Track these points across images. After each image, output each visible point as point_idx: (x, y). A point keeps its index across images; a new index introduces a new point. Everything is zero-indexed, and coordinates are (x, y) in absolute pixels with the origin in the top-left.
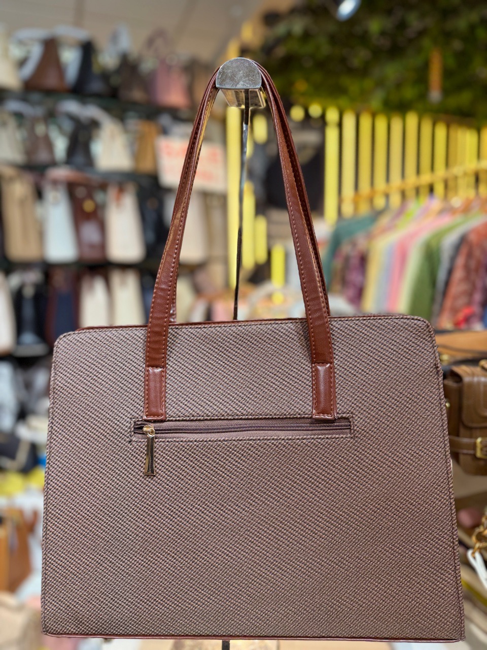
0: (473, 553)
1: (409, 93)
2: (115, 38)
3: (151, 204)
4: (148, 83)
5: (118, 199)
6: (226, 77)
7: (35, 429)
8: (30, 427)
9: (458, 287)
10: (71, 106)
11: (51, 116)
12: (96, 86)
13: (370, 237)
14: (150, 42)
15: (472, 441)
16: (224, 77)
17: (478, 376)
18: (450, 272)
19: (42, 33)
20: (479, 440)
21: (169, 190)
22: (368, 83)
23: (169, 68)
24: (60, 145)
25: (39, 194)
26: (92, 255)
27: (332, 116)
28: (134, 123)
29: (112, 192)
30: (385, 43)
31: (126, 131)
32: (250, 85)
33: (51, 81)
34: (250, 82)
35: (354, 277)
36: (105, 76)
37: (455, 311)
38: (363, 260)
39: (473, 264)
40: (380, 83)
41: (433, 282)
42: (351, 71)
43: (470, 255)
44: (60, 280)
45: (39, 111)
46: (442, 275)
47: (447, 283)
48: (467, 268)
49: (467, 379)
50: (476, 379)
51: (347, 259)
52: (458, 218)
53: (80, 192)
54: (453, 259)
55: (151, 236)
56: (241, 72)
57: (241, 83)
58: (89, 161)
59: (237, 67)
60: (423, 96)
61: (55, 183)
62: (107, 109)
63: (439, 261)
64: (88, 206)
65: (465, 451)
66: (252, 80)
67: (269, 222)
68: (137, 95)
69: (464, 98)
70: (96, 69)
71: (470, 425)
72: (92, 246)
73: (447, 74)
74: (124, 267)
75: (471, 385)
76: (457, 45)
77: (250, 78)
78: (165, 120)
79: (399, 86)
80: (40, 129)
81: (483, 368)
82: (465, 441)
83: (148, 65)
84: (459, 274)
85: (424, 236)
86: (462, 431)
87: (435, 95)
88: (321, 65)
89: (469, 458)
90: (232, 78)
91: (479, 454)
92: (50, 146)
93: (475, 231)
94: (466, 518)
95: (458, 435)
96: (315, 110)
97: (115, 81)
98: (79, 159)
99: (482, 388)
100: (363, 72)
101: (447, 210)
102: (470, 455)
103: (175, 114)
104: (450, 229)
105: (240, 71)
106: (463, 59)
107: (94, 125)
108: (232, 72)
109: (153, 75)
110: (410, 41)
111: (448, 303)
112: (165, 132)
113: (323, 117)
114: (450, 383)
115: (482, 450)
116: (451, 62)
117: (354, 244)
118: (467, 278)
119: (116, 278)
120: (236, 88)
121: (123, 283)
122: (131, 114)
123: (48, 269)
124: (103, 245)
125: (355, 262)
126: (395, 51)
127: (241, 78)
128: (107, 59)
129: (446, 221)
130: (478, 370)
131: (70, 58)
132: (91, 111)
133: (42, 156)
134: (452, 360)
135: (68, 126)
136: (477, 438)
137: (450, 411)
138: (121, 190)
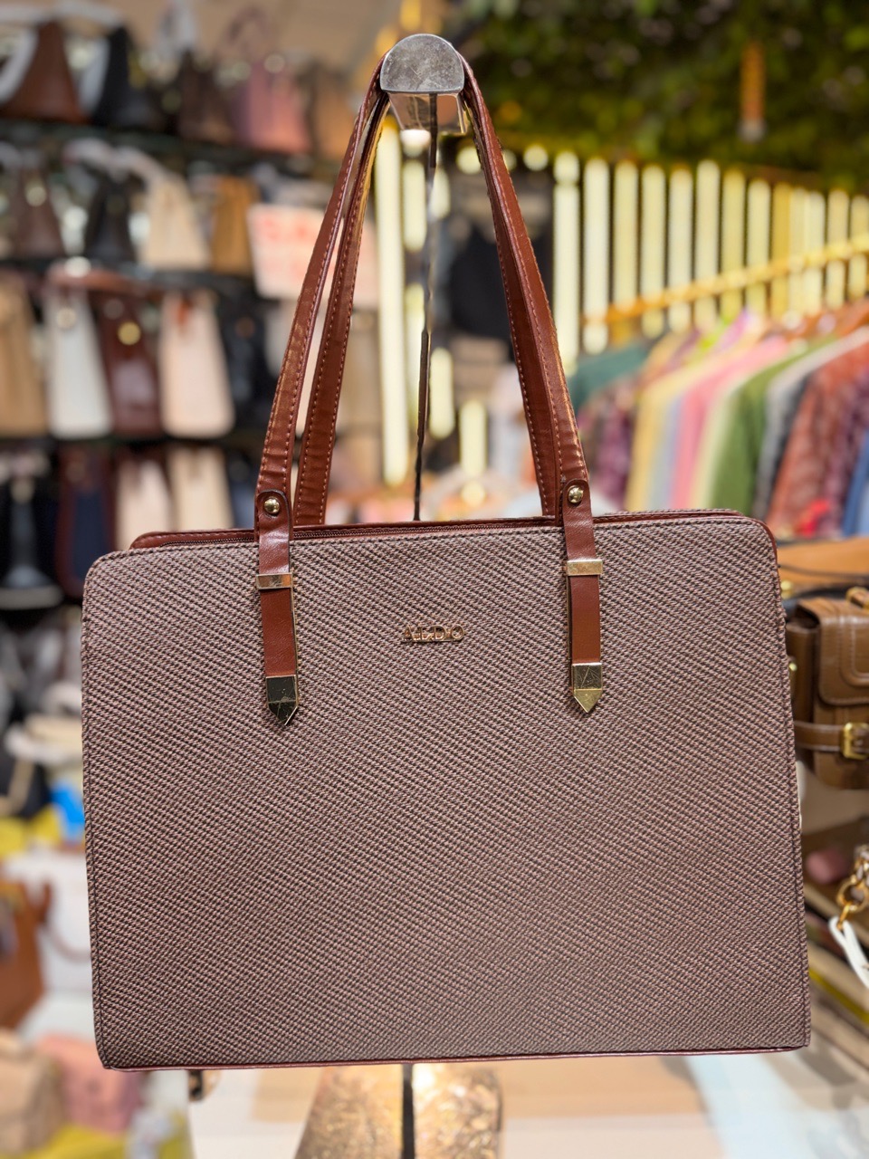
0: (840, 923)
1: (704, 126)
2: (168, 22)
3: (243, 328)
4: (231, 105)
5: (182, 320)
6: (399, 72)
7: (41, 739)
8: (32, 736)
9: (799, 469)
10: (92, 150)
11: (53, 169)
12: (138, 112)
13: (639, 384)
14: (235, 30)
15: (836, 728)
16: (396, 70)
17: (846, 614)
18: (784, 443)
19: (33, 13)
20: (848, 727)
21: (274, 303)
22: (632, 107)
23: (270, 79)
24: (74, 222)
25: (37, 314)
26: (138, 423)
27: (566, 167)
28: (207, 181)
29: (171, 307)
30: (663, 31)
31: (193, 196)
32: (444, 86)
33: (53, 103)
34: (443, 80)
35: (612, 456)
36: (153, 93)
37: (793, 511)
38: (628, 424)
39: (824, 427)
40: (653, 107)
41: (754, 464)
42: (600, 85)
43: (818, 412)
44: (77, 470)
45: (32, 159)
46: (769, 449)
47: (779, 463)
48: (813, 433)
49: (826, 621)
50: (842, 620)
51: (599, 424)
52: (798, 347)
53: (113, 308)
54: (789, 419)
55: (244, 388)
56: (427, 61)
57: (427, 81)
58: (128, 251)
59: (420, 51)
60: (730, 129)
61: (66, 291)
62: (157, 155)
63: (764, 422)
64: (129, 334)
65: (824, 748)
66: (447, 76)
67: (456, 361)
68: (213, 128)
69: (802, 135)
70: (136, 80)
71: (833, 701)
72: (137, 407)
73: (773, 90)
74: (196, 444)
75: (833, 630)
76: (791, 37)
77: (443, 71)
78: (265, 175)
79: (686, 112)
80: (36, 194)
81: (855, 602)
82: (824, 728)
83: (232, 72)
84: (800, 445)
85: (738, 380)
86: (818, 711)
87: (752, 128)
88: (546, 73)
89: (831, 759)
90: (410, 73)
91: (848, 752)
92: (54, 224)
93: (829, 368)
94: (820, 867)
95: (811, 720)
96: (535, 157)
97: (171, 102)
98: (109, 247)
99: (853, 635)
100: (623, 86)
101: (776, 333)
102: (832, 753)
103: (283, 164)
104: (782, 367)
105: (425, 59)
106: (801, 63)
107: (135, 183)
108: (411, 61)
109: (241, 89)
110: (707, 29)
111: (781, 498)
112: (264, 197)
113: (549, 170)
114: (796, 628)
115: (852, 743)
116: (780, 70)
117: (611, 398)
118: (814, 452)
119: (182, 465)
120: (418, 90)
121: (195, 474)
122: (201, 165)
123: (57, 449)
124: (156, 406)
125: (613, 428)
126: (680, 48)
127: (427, 71)
128: (157, 61)
129: (776, 352)
130: (844, 604)
131: (87, 58)
132: (129, 159)
133: (40, 243)
134: (797, 591)
135: (86, 187)
136: (844, 724)
137: (796, 676)
138: (188, 303)
